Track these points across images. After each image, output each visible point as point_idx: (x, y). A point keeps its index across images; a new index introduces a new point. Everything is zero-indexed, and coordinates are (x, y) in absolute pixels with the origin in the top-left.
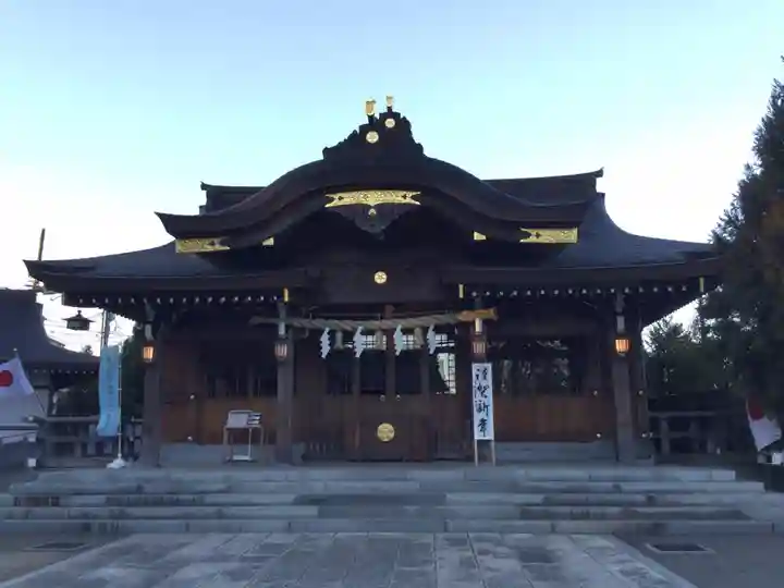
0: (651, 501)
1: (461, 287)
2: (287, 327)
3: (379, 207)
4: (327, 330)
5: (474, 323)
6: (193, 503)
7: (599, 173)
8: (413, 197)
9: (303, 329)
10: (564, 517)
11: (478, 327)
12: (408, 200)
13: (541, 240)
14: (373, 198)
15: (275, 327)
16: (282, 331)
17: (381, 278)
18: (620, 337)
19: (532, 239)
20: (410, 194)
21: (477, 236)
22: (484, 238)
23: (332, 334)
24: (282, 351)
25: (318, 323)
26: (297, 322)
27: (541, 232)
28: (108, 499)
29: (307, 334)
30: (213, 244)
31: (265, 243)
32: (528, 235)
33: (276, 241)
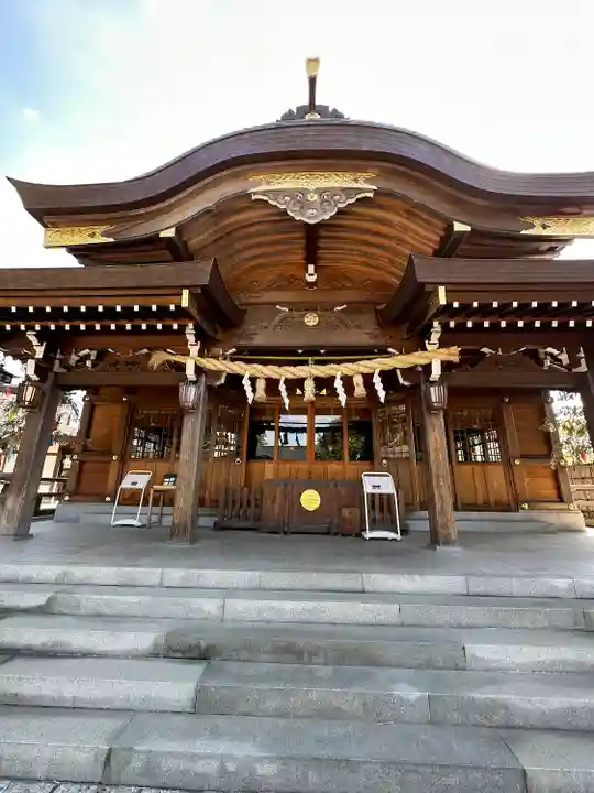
1: (442, 290)
2: (199, 370)
4: (247, 375)
5: (430, 367)
8: (367, 181)
9: (218, 374)
11: (436, 372)
12: (362, 185)
13: (545, 232)
14: (313, 181)
15: (183, 366)
16: (190, 373)
17: (311, 320)
19: (536, 231)
20: (362, 178)
21: (459, 227)
22: (468, 229)
23: (253, 380)
24: (190, 394)
25: (238, 367)
26: (210, 364)
27: (549, 222)
29: (223, 381)
30: (93, 234)
31: (162, 235)
32: (532, 226)
33: (178, 232)
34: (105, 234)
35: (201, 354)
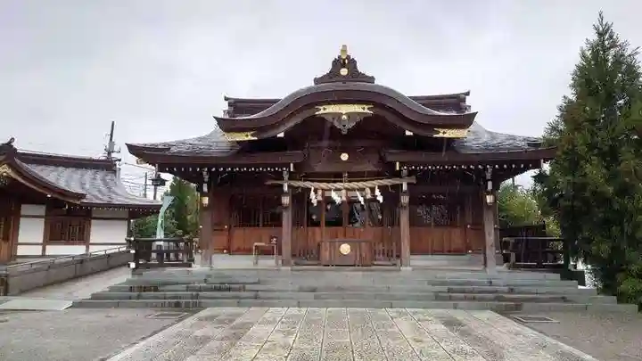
0: (511, 291)
1: (398, 164)
2: (289, 186)
3: (349, 115)
4: (313, 189)
5: (402, 185)
6: (239, 290)
7: (468, 94)
8: (368, 109)
9: (298, 188)
10: (461, 299)
11: (405, 187)
12: (366, 111)
13: (445, 136)
14: (345, 109)
15: (282, 186)
16: (286, 189)
17: (344, 157)
18: (488, 193)
19: (441, 135)
20: (366, 107)
21: (408, 133)
22: (412, 134)
23: (315, 191)
24: (286, 200)
25: (308, 184)
27: (445, 130)
28: (187, 287)
29: (300, 190)
30: (247, 136)
31: (279, 136)
32: (439, 132)
33: (285, 134)
34: (252, 135)
35: (290, 179)
